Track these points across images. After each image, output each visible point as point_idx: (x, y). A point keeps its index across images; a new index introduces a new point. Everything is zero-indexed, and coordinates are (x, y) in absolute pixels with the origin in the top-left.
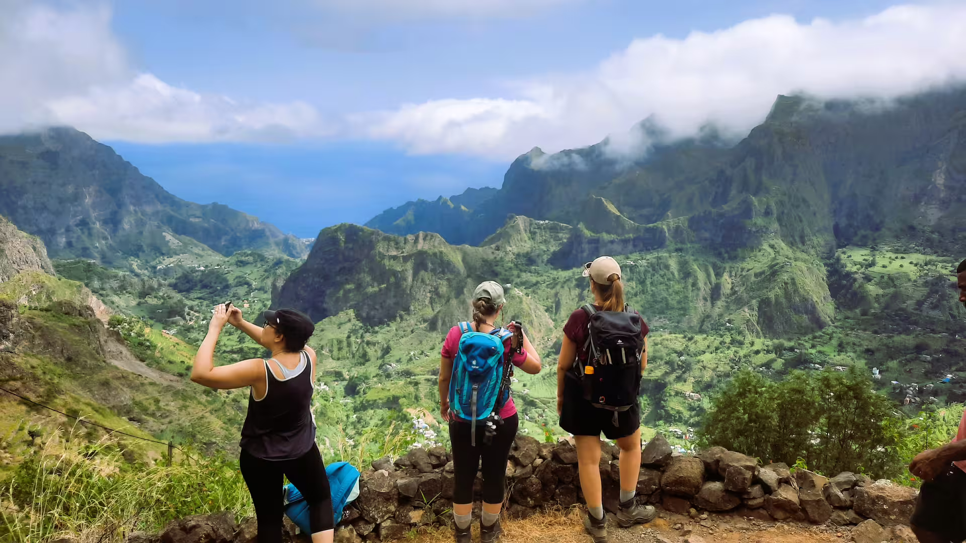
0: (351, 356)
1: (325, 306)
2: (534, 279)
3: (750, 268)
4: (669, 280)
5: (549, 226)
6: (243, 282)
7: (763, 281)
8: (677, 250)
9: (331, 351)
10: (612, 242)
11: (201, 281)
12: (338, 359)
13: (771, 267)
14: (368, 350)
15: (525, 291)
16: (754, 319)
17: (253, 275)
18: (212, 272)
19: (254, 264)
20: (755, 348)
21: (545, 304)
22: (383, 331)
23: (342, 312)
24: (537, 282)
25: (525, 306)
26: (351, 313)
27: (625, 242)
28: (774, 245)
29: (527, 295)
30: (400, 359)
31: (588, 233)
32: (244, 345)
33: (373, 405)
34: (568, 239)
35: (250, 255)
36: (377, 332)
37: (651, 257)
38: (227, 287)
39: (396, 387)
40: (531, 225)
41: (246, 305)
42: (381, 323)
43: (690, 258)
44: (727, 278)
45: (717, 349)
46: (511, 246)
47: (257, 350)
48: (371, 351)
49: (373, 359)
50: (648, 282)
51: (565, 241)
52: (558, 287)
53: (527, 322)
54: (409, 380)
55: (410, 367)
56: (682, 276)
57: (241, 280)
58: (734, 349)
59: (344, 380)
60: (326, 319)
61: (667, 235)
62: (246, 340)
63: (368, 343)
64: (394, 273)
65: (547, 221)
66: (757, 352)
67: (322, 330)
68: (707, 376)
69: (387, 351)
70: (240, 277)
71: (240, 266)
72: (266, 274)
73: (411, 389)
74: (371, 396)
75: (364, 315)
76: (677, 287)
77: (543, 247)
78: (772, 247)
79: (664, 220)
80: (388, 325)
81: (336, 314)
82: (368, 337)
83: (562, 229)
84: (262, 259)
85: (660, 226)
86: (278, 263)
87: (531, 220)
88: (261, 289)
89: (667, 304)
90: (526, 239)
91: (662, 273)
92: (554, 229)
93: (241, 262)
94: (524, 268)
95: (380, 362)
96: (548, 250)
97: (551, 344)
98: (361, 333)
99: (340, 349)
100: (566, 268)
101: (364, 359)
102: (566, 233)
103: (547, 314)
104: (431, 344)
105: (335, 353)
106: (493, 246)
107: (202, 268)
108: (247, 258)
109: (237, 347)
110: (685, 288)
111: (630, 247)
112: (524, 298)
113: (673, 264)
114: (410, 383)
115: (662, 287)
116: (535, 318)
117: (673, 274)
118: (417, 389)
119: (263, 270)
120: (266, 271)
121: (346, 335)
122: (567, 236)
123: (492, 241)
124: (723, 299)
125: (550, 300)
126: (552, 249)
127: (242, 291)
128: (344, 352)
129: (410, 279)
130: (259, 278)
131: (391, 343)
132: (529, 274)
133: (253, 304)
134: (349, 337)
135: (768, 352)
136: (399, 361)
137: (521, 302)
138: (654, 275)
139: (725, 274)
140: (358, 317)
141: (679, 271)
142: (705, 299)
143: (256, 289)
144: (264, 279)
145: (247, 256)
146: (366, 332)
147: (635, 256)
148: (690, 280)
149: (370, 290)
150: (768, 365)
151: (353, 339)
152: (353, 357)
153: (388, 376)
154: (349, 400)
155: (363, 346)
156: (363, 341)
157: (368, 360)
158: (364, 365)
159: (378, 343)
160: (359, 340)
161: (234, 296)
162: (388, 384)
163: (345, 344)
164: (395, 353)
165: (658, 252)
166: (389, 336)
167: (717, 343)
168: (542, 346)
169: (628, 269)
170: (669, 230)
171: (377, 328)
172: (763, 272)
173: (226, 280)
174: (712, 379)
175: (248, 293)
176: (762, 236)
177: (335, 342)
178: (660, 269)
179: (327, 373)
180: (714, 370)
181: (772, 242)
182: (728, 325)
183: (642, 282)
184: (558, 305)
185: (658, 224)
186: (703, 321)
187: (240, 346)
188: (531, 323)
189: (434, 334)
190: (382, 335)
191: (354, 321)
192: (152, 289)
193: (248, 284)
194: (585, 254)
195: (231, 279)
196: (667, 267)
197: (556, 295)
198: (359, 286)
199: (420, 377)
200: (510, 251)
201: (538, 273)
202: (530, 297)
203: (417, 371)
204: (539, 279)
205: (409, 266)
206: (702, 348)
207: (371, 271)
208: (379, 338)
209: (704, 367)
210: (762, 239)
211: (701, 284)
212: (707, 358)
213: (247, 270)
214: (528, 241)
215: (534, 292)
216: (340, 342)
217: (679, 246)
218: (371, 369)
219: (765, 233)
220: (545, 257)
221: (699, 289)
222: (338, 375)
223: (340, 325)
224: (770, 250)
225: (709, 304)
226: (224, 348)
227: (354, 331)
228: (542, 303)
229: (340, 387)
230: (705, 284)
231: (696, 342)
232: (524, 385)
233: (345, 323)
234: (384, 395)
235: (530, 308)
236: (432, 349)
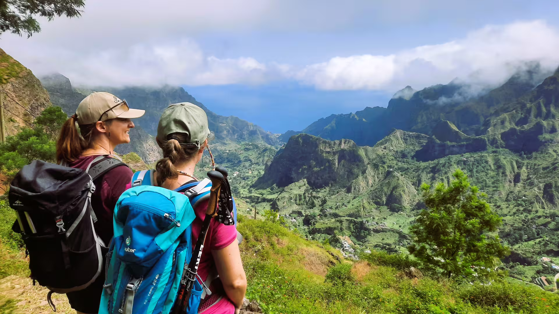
0: (306, 203)
1: (292, 176)
2: (406, 166)
3: (540, 164)
4: (488, 170)
5: (415, 136)
6: (248, 160)
7: (548, 172)
8: (494, 152)
9: (296, 200)
10: (453, 146)
11: (227, 158)
12: (299, 205)
13: (553, 164)
14: (315, 201)
15: (401, 173)
16: (541, 196)
17: (253, 155)
18: (232, 154)
19: (253, 150)
20: (539, 214)
21: (412, 181)
22: (322, 191)
23: (301, 180)
24: (408, 168)
25: (400, 182)
26: (305, 180)
27: (461, 146)
28: (556, 151)
29: (402, 175)
30: (332, 207)
31: (438, 141)
32: (252, 194)
33: (319, 231)
34: (426, 143)
35: (251, 145)
36: (319, 192)
37: (476, 156)
38: (240, 161)
39: (330, 222)
40: (404, 135)
41: (250, 172)
42: (321, 187)
43: (501, 157)
44: (525, 169)
45: (514, 214)
46: (393, 147)
47: (259, 197)
48: (316, 202)
49: (317, 206)
50: (475, 170)
51: (425, 144)
52: (420, 171)
53: (401, 191)
54: (337, 219)
55: (337, 211)
56: (496, 167)
57: (247, 158)
58: (525, 214)
59: (302, 216)
60: (293, 184)
61: (487, 143)
62: (253, 192)
63: (314, 197)
64: (329, 161)
65: (414, 133)
66: (539, 217)
67: (291, 189)
68: (507, 229)
69: (324, 202)
70: (246, 157)
71: (246, 151)
72: (259, 156)
73: (338, 224)
74: (318, 226)
75: (312, 182)
76: (492, 173)
77: (411, 147)
78: (555, 151)
79: (486, 134)
80: (325, 188)
81: (298, 181)
82: (314, 194)
83: (422, 137)
84: (257, 147)
85: (483, 138)
86: (265, 150)
87: (405, 132)
88: (257, 164)
89: (486, 184)
90: (402, 142)
91: (483, 165)
92: (418, 137)
93: (247, 149)
94: (400, 159)
95: (321, 208)
96: (414, 149)
97: (415, 203)
98: (311, 192)
99: (300, 200)
100: (425, 160)
101: (313, 206)
102: (425, 140)
103: (413, 186)
104: (348, 199)
105: (298, 202)
106: (383, 147)
107: (227, 151)
108: (249, 147)
109: (248, 195)
110: (498, 174)
111: (464, 149)
112: (400, 177)
113: (490, 160)
114: (338, 221)
115: (484, 174)
116: (406, 189)
117: (490, 166)
118: (342, 224)
119: (258, 153)
120: (259, 154)
121: (303, 192)
122: (426, 141)
123: (382, 144)
124: (522, 181)
125: (415, 178)
126: (417, 149)
127: (247, 164)
128: (302, 202)
129: (337, 164)
130: (256, 158)
131: (327, 198)
132: (403, 163)
133: (253, 172)
134: (304, 194)
135: (546, 217)
136: (331, 208)
137: (398, 179)
138: (478, 166)
139: (524, 167)
140: (309, 183)
141: (494, 164)
142: (510, 182)
143: (254, 164)
144: (258, 158)
145: (250, 146)
146: (313, 191)
147: (467, 155)
148: (501, 170)
149: (316, 169)
150: (545, 225)
151: (307, 194)
152: (307, 204)
153: (326, 216)
154: (306, 227)
155: (312, 199)
156: (312, 196)
157: (315, 206)
158: (312, 209)
159: (320, 198)
160: (310, 195)
161: (243, 167)
162: (326, 221)
163: (303, 197)
164: (329, 203)
165: (481, 153)
166: (325, 194)
167: (514, 210)
168: (410, 204)
169: (462, 163)
170: (488, 140)
171: (319, 190)
172: (548, 167)
173: (239, 158)
174: (510, 231)
175: (250, 165)
176: (549, 145)
177: (298, 196)
178: (482, 163)
179: (294, 212)
180: (512, 226)
181: (555, 149)
182: (524, 198)
183: (471, 171)
184: (420, 181)
185: (482, 137)
186: (508, 195)
187: (250, 195)
188: (404, 191)
189: (350, 195)
190: (322, 193)
191: (307, 185)
192: (206, 163)
193: (250, 160)
194: (436, 153)
195: (242, 158)
196: (487, 162)
197: (419, 176)
198: (310, 167)
199: (343, 218)
200: (392, 149)
201: (409, 163)
202: (403, 176)
203: (341, 214)
204: (409, 166)
205: (336, 157)
206: (506, 213)
207: (316, 159)
208: (320, 195)
209: (506, 224)
210: (549, 146)
211: (508, 173)
212: (508, 218)
213: (250, 153)
214: (403, 144)
215: (405, 174)
216: (300, 196)
217: (495, 149)
218: (316, 211)
219: (551, 143)
220: (413, 154)
221: (506, 176)
222: (300, 214)
223: (300, 188)
224: (554, 154)
225: (512, 184)
226: (242, 195)
227: (307, 191)
228: (410, 180)
229: (301, 219)
230: (511, 173)
231: (502, 209)
232: (400, 226)
233: (302, 186)
234: (324, 226)
235: (404, 183)
236: (349, 202)
